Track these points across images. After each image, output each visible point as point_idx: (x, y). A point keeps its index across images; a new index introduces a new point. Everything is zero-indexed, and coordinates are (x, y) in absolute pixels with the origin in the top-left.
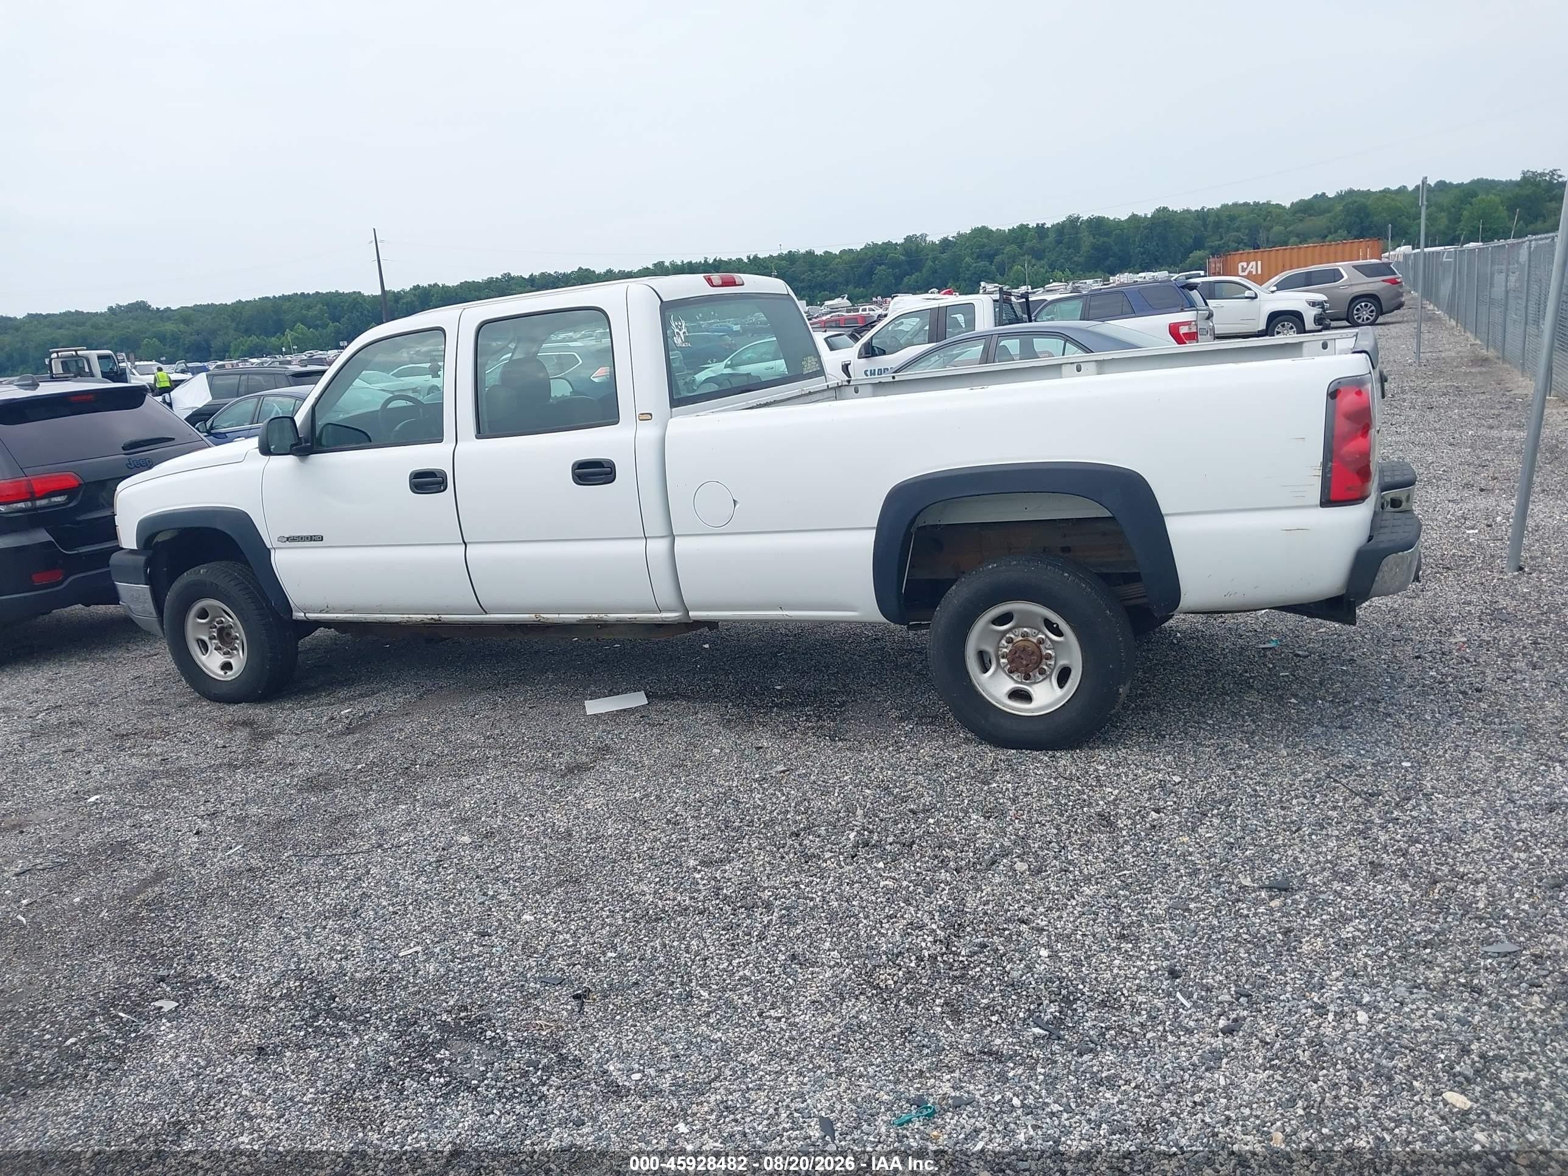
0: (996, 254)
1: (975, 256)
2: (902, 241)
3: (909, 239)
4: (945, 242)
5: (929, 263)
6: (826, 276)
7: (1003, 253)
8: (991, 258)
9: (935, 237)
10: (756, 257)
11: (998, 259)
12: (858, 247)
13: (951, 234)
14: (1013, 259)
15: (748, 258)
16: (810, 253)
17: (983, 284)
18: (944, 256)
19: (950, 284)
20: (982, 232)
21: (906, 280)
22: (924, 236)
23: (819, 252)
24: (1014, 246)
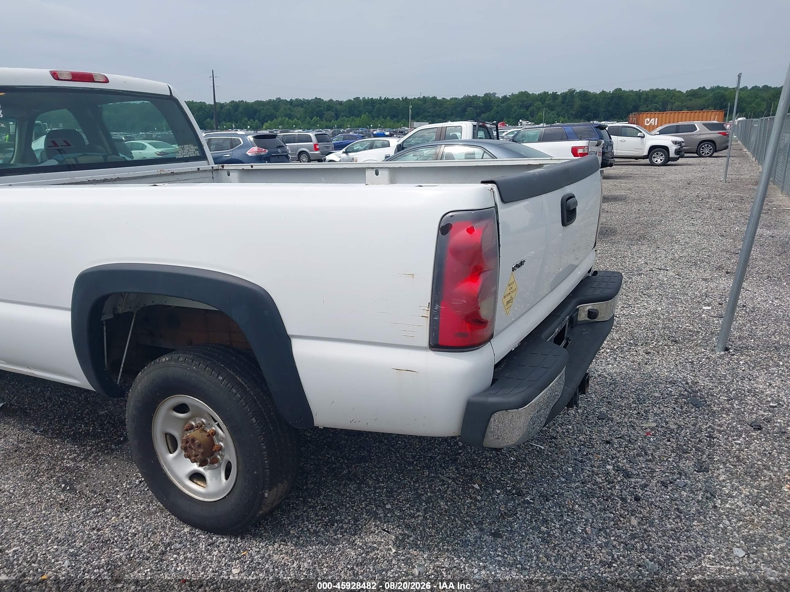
0: (531, 105)
1: (519, 106)
2: (483, 95)
3: (486, 95)
4: (505, 98)
5: (495, 108)
6: (441, 110)
7: (534, 106)
8: (527, 108)
9: (500, 95)
10: (406, 98)
11: (531, 108)
12: (460, 97)
13: (508, 94)
14: (539, 109)
15: (402, 98)
16: (434, 98)
17: (520, 121)
18: (504, 105)
19: (504, 120)
20: (524, 94)
21: (482, 115)
22: (494, 94)
23: (439, 98)
24: (540, 103)
